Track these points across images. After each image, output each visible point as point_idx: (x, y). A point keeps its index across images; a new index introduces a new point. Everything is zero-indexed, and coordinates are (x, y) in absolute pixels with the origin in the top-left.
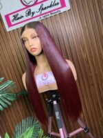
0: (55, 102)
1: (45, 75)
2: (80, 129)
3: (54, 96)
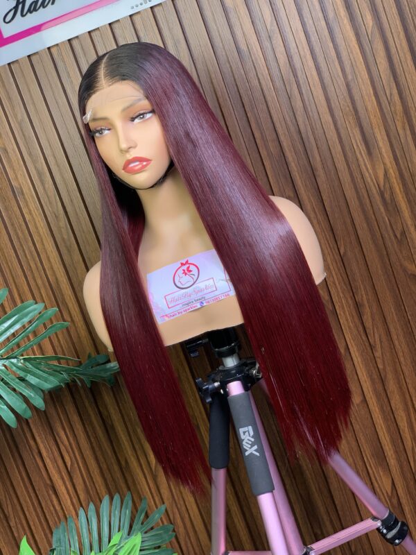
0: (235, 388)
1: (186, 267)
2: (368, 525)
3: (231, 362)
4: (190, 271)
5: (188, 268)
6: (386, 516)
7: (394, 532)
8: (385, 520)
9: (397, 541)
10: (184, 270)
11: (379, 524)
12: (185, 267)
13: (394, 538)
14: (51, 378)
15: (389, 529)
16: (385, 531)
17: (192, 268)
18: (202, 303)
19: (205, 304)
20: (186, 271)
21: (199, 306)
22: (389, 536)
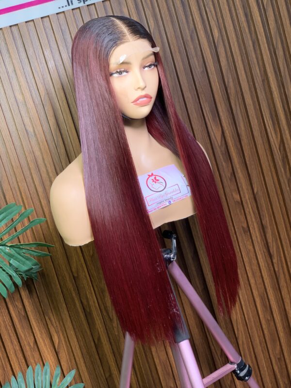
2: (227, 369)
4: (158, 180)
5: (155, 178)
6: (239, 361)
7: (245, 371)
8: (239, 364)
9: (247, 378)
10: (153, 180)
11: (236, 366)
12: (153, 177)
13: (245, 376)
14: (28, 262)
15: (241, 370)
16: (238, 372)
17: (158, 178)
18: (170, 202)
19: (172, 203)
20: (155, 180)
21: (168, 204)
22: (242, 374)
